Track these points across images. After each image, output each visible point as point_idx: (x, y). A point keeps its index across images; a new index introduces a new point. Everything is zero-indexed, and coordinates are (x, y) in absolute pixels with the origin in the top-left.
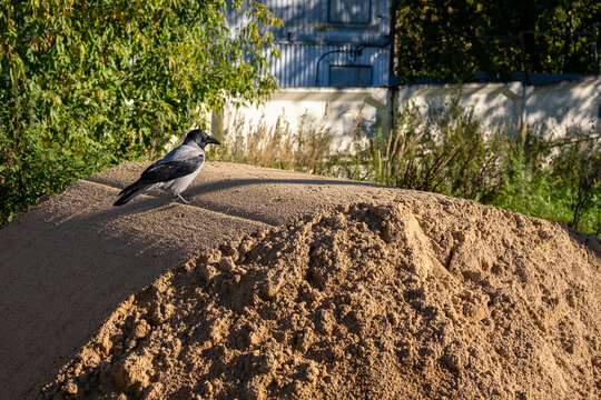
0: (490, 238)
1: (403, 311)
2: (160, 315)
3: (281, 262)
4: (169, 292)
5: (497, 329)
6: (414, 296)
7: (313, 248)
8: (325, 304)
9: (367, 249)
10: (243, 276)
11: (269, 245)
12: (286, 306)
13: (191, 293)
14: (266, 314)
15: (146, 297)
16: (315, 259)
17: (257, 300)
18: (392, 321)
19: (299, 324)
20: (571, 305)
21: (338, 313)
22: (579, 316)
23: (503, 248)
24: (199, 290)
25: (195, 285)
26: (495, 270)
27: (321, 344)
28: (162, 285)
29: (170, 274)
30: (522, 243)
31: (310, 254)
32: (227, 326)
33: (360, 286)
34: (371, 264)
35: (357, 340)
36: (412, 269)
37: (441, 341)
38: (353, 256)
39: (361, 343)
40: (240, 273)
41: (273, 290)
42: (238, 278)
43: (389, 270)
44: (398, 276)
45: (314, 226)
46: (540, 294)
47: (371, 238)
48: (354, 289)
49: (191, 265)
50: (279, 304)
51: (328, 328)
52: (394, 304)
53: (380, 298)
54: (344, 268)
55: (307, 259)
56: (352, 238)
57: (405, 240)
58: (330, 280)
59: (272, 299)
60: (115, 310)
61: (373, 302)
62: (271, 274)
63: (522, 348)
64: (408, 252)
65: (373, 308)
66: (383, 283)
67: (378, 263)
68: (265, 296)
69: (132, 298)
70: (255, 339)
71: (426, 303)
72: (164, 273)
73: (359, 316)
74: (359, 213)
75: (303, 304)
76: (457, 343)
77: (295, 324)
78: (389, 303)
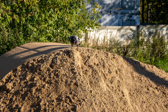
0: (98, 58)
1: (69, 73)
2: (17, 75)
3: (45, 63)
4: (20, 70)
5: (92, 77)
6: (72, 70)
7: (53, 59)
8: (53, 72)
9: (64, 60)
10: (36, 66)
11: (44, 59)
12: (44, 72)
13: (25, 70)
14: (39, 74)
15: (15, 71)
16: (53, 62)
17: (38, 71)
18: (66, 75)
19: (46, 76)
20: (117, 73)
21: (55, 74)
22: (119, 76)
23: (101, 60)
24: (26, 69)
25: (26, 68)
26: (98, 65)
27: (49, 80)
28: (19, 68)
29: (21, 66)
30: (107, 59)
31: (52, 61)
32: (30, 77)
33: (61, 68)
34: (65, 63)
35: (57, 79)
36: (74, 64)
37: (76, 79)
38: (61, 61)
39: (58, 80)
40: (36, 65)
41: (42, 69)
42: (35, 66)
43: (69, 64)
44: (71, 65)
45: (55, 55)
46: (108, 71)
47: (66, 57)
48: (60, 68)
49: (26, 63)
50: (42, 72)
51: (52, 77)
52: (68, 72)
53: (65, 70)
54: (58, 64)
55: (51, 62)
56: (62, 57)
57: (74, 57)
58: (55, 66)
59: (41, 71)
60: (7, 74)
61: (63, 71)
62: (42, 65)
63: (97, 82)
64: (74, 60)
65: (63, 72)
66: (67, 67)
67: (66, 63)
68: (40, 70)
69: (12, 71)
70: (35, 79)
71: (75, 71)
72: (20, 65)
73: (59, 74)
74: (66, 52)
75: (47, 72)
76: (79, 80)
77: (45, 76)
78: (67, 71)
